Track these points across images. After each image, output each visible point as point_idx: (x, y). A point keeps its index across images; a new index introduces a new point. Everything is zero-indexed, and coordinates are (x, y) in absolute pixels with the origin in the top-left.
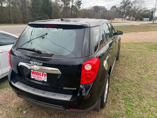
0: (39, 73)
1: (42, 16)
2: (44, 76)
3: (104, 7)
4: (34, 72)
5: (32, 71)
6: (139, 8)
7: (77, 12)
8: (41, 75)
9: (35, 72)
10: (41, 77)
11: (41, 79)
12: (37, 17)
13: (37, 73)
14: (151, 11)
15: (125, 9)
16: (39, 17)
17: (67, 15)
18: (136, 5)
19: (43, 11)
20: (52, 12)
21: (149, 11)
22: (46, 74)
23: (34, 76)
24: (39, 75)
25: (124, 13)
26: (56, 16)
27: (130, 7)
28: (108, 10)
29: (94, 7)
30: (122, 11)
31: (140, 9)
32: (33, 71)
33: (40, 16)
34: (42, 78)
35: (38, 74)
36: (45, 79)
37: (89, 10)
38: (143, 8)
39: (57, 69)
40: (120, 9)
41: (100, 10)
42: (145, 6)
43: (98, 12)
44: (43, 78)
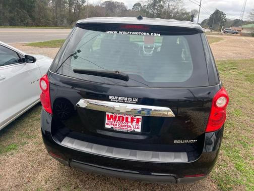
0: (125, 117)
1: (16, 13)
2: (134, 123)
3: (122, 3)
4: (112, 116)
5: (108, 115)
6: (174, 9)
7: (79, 9)
8: (129, 120)
9: (116, 117)
10: (130, 124)
11: (129, 129)
12: (5, 15)
13: (119, 117)
14: (190, 14)
15: (154, 9)
16: (8, 14)
17: (63, 13)
18: (170, 4)
19: (18, 4)
20: (34, 7)
21: (188, 13)
22: (141, 117)
23: (111, 124)
24: (125, 121)
25: (153, 15)
26: (42, 15)
27: (162, 6)
28: (128, 9)
29: (106, 2)
30: (150, 11)
31: (176, 10)
32: (110, 114)
33: (10, 12)
34: (130, 127)
35: (121, 119)
36: (138, 128)
37: (98, 7)
38: (180, 8)
39: (168, 109)
40: (147, 8)
41: (116, 7)
42: (183, 7)
43: (113, 12)
44: (132, 127)
